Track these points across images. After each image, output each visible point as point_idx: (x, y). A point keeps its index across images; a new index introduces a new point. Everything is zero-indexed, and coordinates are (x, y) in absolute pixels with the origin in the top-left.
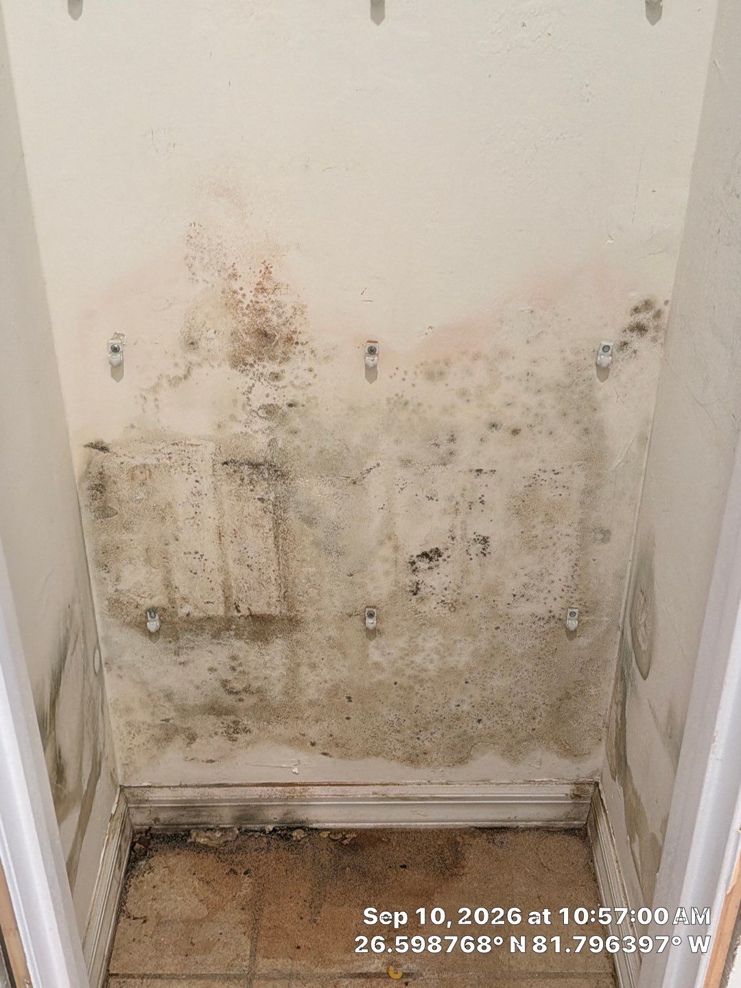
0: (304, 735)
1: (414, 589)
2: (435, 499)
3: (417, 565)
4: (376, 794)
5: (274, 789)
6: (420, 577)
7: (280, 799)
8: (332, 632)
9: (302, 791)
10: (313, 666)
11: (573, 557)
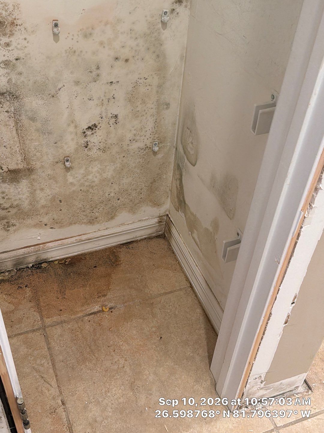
0: (41, 221)
1: (86, 145)
2: (92, 100)
3: (86, 133)
4: (77, 240)
5: (30, 248)
6: (88, 139)
7: (34, 252)
8: (50, 172)
9: (43, 246)
10: (42, 190)
11: (155, 118)
